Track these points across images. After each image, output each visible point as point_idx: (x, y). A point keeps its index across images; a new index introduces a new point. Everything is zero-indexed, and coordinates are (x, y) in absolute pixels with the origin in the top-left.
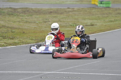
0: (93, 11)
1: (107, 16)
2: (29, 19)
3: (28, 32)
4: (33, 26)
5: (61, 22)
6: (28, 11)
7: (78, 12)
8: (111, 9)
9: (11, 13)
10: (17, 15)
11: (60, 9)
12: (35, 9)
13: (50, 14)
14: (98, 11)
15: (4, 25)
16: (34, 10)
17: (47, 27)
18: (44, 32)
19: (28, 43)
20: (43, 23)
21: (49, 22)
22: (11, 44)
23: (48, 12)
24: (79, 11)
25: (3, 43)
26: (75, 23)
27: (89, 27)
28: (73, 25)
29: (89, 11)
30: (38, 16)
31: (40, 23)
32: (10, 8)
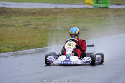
0: (87, 12)
1: (104, 19)
2: (6, 21)
3: (4, 37)
5: (46, 25)
6: (5, 11)
7: (68, 13)
8: (109, 10)
11: (46, 9)
12: (14, 8)
13: (32, 15)
14: (93, 12)
16: (12, 11)
17: (28, 32)
18: (24, 38)
19: (4, 52)
20: (23, 27)
21: (31, 25)
23: (31, 13)
24: (70, 12)
26: (64, 27)
28: (62, 29)
29: (81, 11)
30: (17, 18)
31: (19, 26)
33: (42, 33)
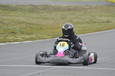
0: (110, 8)
2: (48, 15)
3: (46, 28)
4: (51, 22)
5: (78, 18)
6: (48, 8)
7: (96, 9)
9: (31, 10)
10: (37, 12)
11: (79, 6)
13: (68, 11)
15: (24, 21)
19: (45, 39)
20: (61, 20)
21: (67, 18)
22: (28, 40)
23: (67, 9)
25: (21, 38)
26: (92, 19)
27: (105, 24)
28: (90, 22)
29: (106, 8)
30: (57, 13)
31: (58, 19)
32: (31, 5)
33: (75, 24)
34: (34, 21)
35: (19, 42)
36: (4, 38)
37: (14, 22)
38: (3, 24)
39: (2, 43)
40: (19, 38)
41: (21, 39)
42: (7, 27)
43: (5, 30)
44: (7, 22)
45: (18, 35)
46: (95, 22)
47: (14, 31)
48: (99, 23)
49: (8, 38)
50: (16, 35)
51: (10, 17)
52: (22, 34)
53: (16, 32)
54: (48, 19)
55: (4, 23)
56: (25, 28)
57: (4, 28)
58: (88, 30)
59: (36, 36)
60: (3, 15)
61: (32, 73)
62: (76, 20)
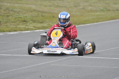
15: (35, 9)
22: (39, 28)
34: (46, 9)
35: (31, 30)
36: (15, 27)
37: (25, 10)
38: (14, 13)
39: (13, 31)
40: (31, 26)
41: (32, 27)
42: (18, 16)
43: (16, 18)
44: (18, 10)
45: (30, 24)
46: (109, 10)
47: (26, 20)
48: (113, 10)
49: (19, 26)
50: (27, 23)
51: (22, 5)
52: (33, 22)
53: (27, 20)
54: (60, 7)
55: (15, 11)
56: (36, 16)
57: (15, 16)
58: (102, 18)
59: (48, 25)
60: (14, 3)
61: (44, 63)
62: (90, 8)
